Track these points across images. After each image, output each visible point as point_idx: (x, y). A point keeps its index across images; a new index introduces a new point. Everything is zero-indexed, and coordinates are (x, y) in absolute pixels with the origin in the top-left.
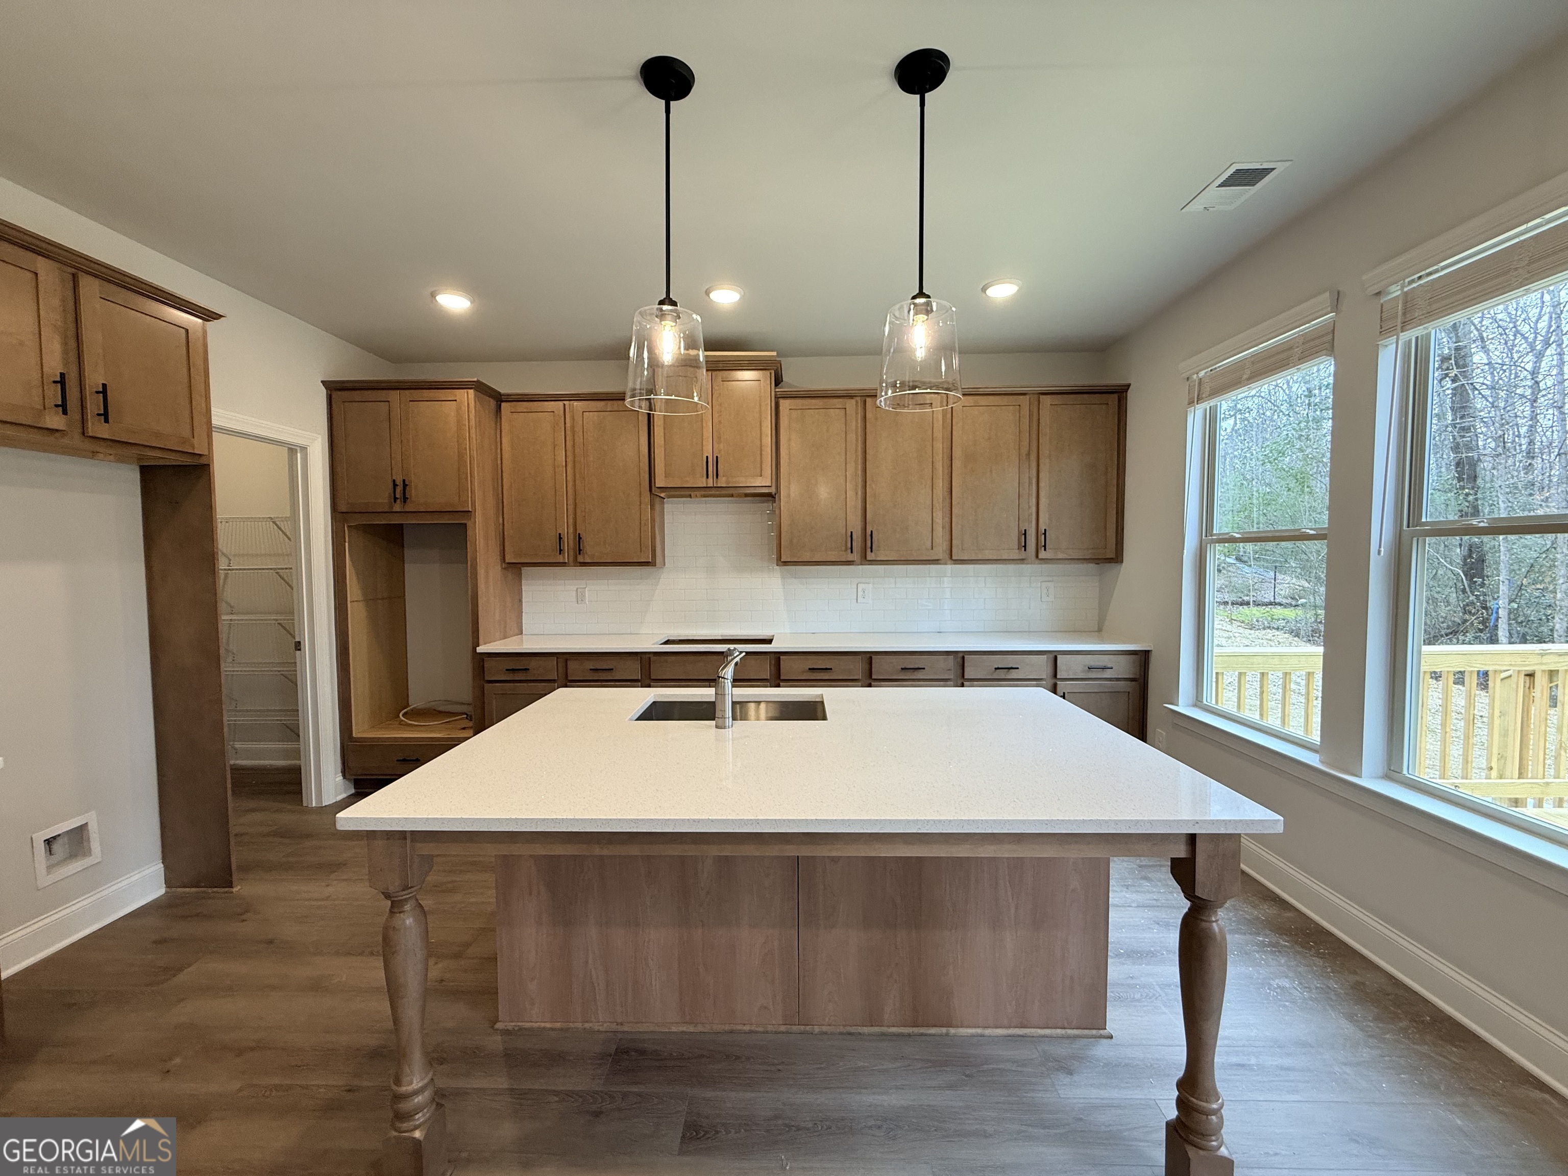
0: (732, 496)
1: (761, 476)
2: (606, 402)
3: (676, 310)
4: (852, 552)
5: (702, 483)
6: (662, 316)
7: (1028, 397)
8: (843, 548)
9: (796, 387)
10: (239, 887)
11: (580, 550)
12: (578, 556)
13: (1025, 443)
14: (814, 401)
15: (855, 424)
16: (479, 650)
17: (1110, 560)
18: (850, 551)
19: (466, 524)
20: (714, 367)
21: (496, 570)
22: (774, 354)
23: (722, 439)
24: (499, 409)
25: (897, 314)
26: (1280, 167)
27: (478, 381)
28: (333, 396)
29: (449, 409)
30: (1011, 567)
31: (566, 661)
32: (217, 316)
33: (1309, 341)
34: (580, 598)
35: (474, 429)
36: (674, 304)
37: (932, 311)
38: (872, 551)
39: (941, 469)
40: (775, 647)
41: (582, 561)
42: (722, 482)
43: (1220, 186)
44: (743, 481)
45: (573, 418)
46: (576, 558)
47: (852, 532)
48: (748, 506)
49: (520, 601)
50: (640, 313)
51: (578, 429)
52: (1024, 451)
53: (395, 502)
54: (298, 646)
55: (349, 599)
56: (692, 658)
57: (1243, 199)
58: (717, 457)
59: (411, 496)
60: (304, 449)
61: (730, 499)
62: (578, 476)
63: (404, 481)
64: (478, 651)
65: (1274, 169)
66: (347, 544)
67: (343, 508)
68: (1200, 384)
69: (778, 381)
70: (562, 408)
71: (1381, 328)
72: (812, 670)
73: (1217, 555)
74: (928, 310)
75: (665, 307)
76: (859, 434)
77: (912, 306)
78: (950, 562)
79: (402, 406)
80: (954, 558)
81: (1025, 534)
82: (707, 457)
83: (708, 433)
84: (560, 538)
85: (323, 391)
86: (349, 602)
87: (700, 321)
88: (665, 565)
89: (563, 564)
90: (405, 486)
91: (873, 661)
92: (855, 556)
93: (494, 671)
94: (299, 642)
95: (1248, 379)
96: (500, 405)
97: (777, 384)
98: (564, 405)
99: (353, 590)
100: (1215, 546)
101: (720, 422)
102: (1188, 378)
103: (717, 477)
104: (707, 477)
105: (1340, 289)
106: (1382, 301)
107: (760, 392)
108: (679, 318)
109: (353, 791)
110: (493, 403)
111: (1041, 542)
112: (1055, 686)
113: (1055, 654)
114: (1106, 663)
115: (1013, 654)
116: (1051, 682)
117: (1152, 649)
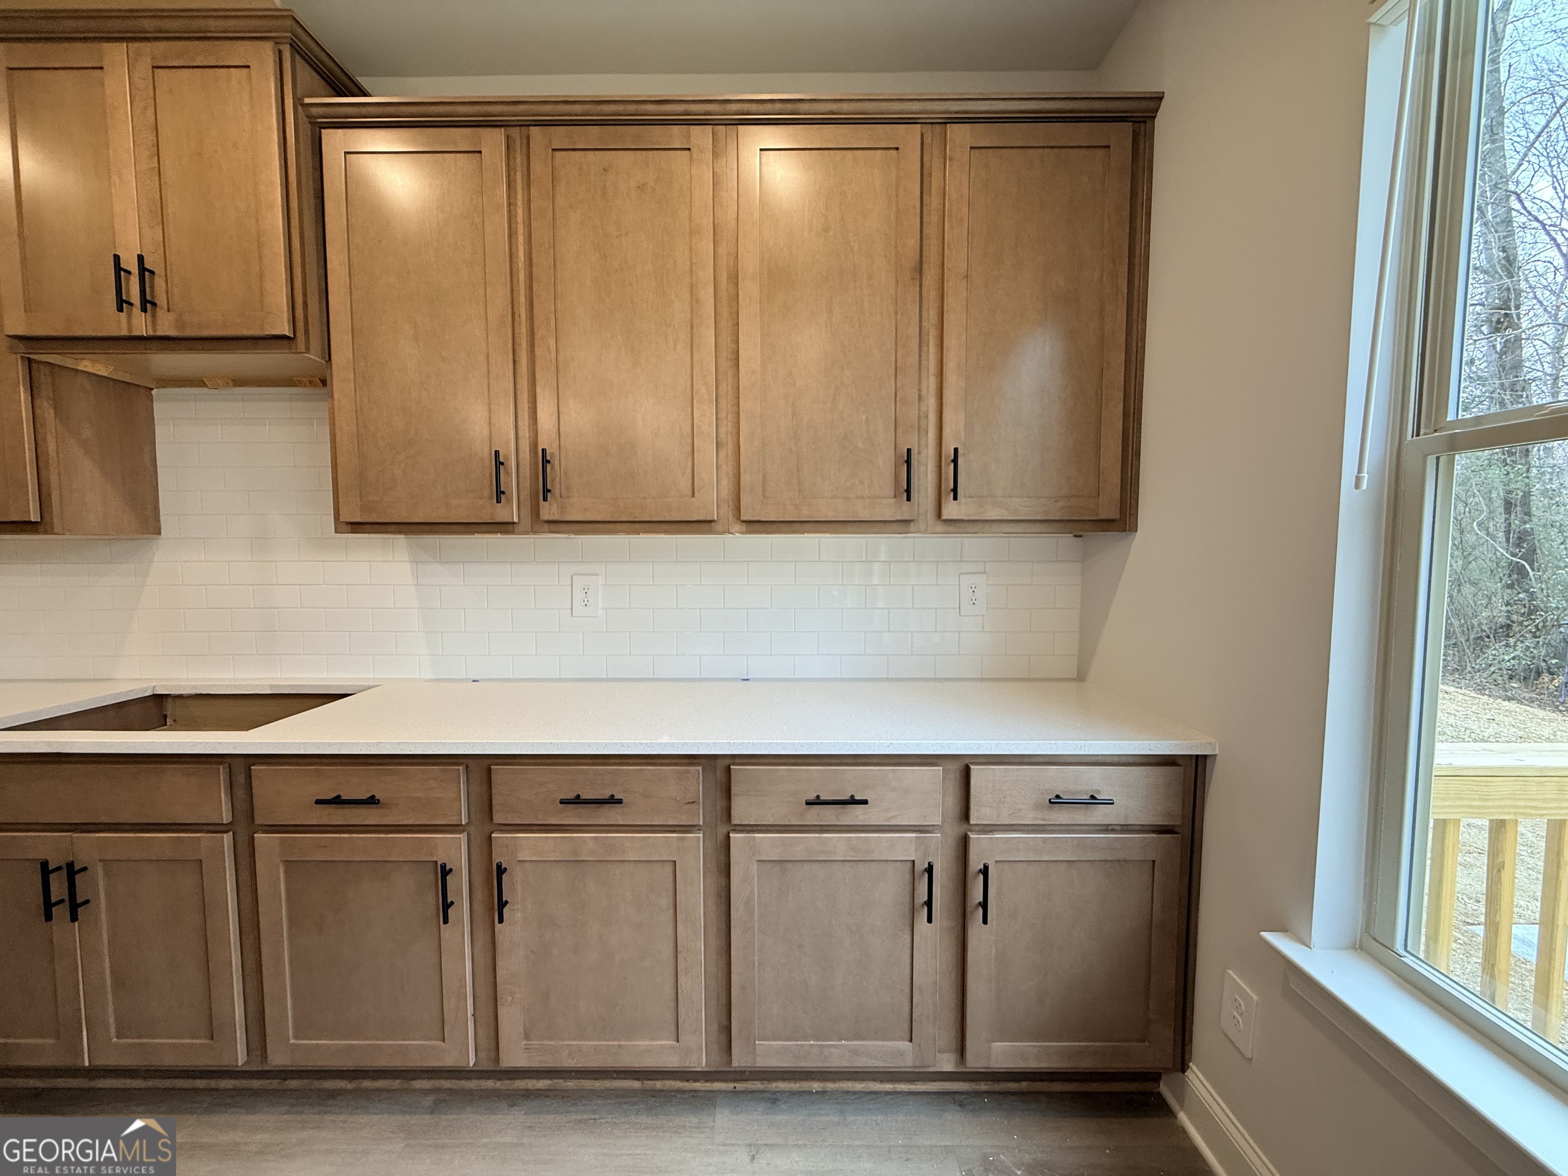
5: (117, 325)
7: (917, 130)
8: (486, 491)
13: (911, 241)
14: (404, 134)
17: (1107, 525)
23: (162, 216)
38: (551, 500)
39: (711, 304)
42: (166, 326)
44: (217, 324)
52: (909, 260)
78: (737, 526)
80: (747, 517)
81: (910, 461)
83: (124, 200)
88: (158, 532)
91: (494, 778)
92: (515, 512)
101: (154, 171)
107: (252, 95)
111: (947, 480)
112: (964, 843)
113: (967, 761)
114: (1095, 787)
115: (860, 761)
116: (954, 830)
117: (1217, 752)
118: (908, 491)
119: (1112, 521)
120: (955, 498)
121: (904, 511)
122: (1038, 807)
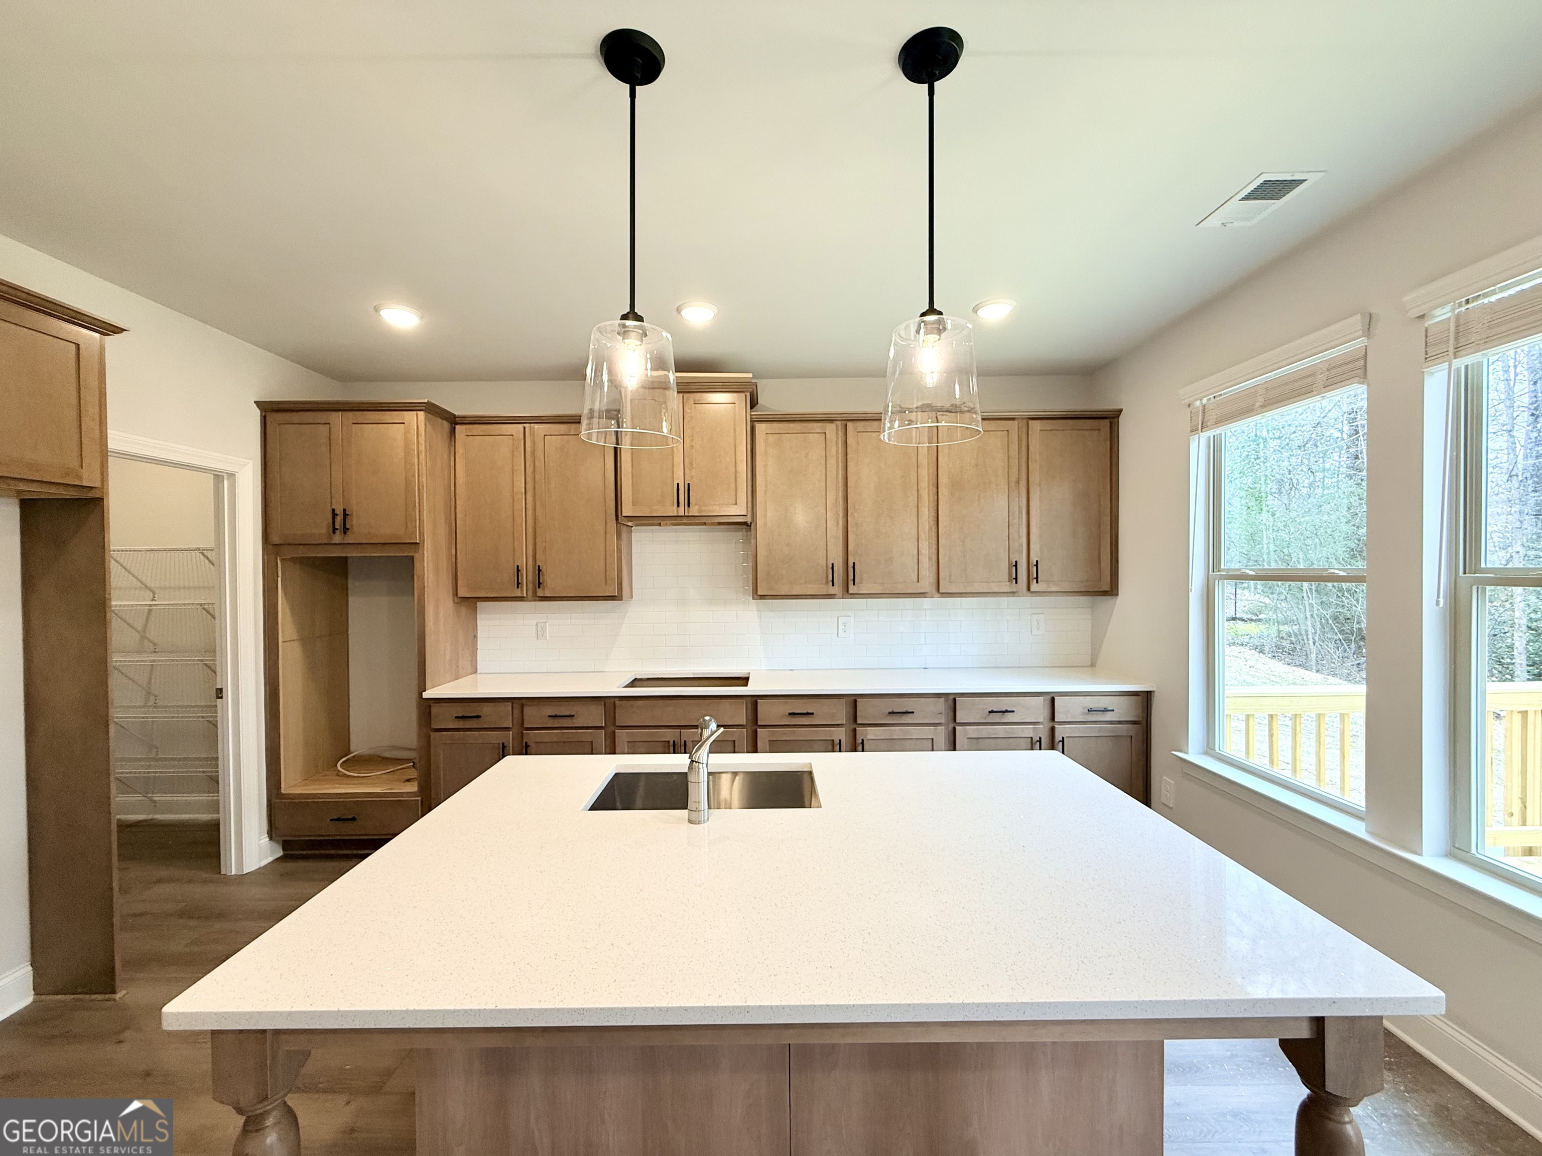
0: (705, 524)
1: (736, 504)
2: (569, 425)
3: (642, 326)
4: (833, 585)
5: (672, 511)
6: (624, 333)
7: (1016, 422)
8: (824, 581)
9: (769, 409)
10: (124, 992)
11: (540, 583)
12: (538, 590)
13: (1015, 470)
14: (792, 425)
15: (835, 450)
16: (425, 695)
17: (1105, 593)
18: (831, 583)
19: (413, 557)
20: (685, 389)
21: (447, 603)
22: (750, 375)
23: (694, 465)
24: (453, 432)
25: (903, 333)
26: (1312, 178)
27: (428, 403)
28: (268, 418)
29: (397, 432)
30: (1004, 600)
31: (522, 706)
32: (117, 330)
33: (1335, 367)
34: (540, 634)
35: (423, 454)
36: (639, 319)
37: (945, 329)
38: (854, 584)
39: (926, 497)
40: (751, 689)
41: (542, 595)
42: (694, 511)
43: (1243, 199)
44: (716, 510)
45: (534, 442)
46: (535, 592)
47: (833, 564)
48: (721, 535)
49: (475, 637)
50: (600, 330)
51: (539, 453)
52: (1013, 479)
53: (334, 533)
54: (219, 694)
55: (280, 640)
56: (661, 702)
57: (1265, 214)
58: (689, 484)
59: (352, 525)
60: (232, 475)
61: (704, 527)
62: (538, 503)
63: (344, 510)
64: (424, 697)
65: (1305, 180)
66: (279, 579)
67: (275, 539)
68: (1204, 412)
69: (753, 403)
70: (522, 429)
71: (1426, 354)
72: (792, 714)
73: (1225, 590)
74: (940, 329)
75: (628, 323)
76: (840, 460)
77: (922, 324)
78: (937, 595)
79: (344, 428)
80: (941, 591)
81: (1016, 566)
82: (678, 484)
83: (678, 459)
84: (518, 570)
85: (257, 413)
86: (280, 644)
87: (670, 339)
88: (632, 597)
89: (521, 599)
90: (345, 515)
91: (858, 703)
92: (837, 590)
93: (444, 718)
94: (221, 690)
95: (1262, 407)
96: (455, 428)
97: (752, 406)
98: (525, 428)
99: (287, 628)
100: (1224, 583)
101: (692, 446)
102: (1189, 405)
103: (689, 506)
104: (678, 506)
105: (1373, 311)
106: (1426, 325)
107: (735, 415)
108: (646, 335)
109: (280, 853)
110: (446, 425)
111: (1033, 574)
112: (1053, 730)
113: (1052, 695)
114: (1107, 705)
115: (1008, 695)
116: (1048, 725)
117: (1155, 689)
118: (1016, 579)
119: (1107, 591)
120: (1037, 582)
121: (1014, 587)
122: (1083, 714)
